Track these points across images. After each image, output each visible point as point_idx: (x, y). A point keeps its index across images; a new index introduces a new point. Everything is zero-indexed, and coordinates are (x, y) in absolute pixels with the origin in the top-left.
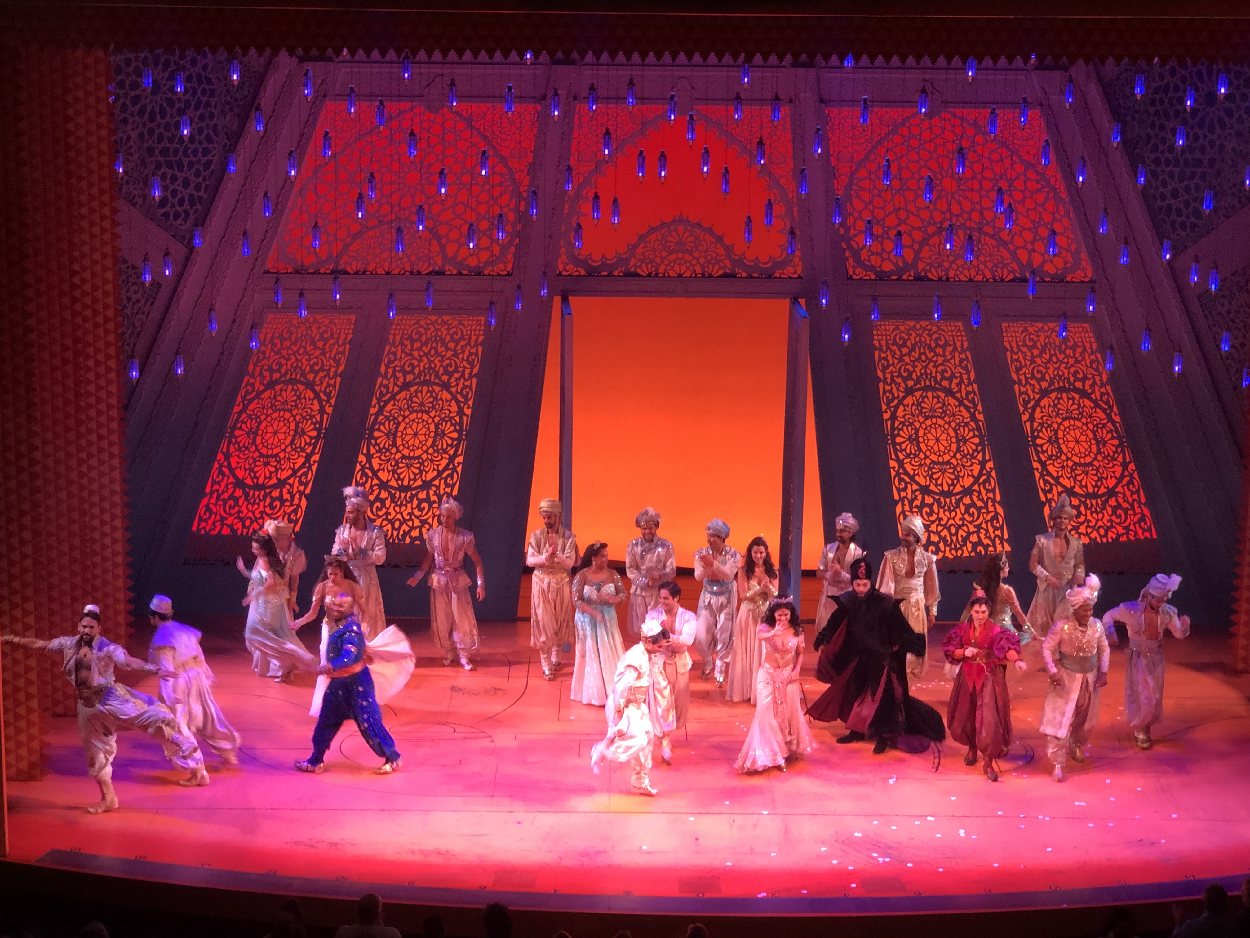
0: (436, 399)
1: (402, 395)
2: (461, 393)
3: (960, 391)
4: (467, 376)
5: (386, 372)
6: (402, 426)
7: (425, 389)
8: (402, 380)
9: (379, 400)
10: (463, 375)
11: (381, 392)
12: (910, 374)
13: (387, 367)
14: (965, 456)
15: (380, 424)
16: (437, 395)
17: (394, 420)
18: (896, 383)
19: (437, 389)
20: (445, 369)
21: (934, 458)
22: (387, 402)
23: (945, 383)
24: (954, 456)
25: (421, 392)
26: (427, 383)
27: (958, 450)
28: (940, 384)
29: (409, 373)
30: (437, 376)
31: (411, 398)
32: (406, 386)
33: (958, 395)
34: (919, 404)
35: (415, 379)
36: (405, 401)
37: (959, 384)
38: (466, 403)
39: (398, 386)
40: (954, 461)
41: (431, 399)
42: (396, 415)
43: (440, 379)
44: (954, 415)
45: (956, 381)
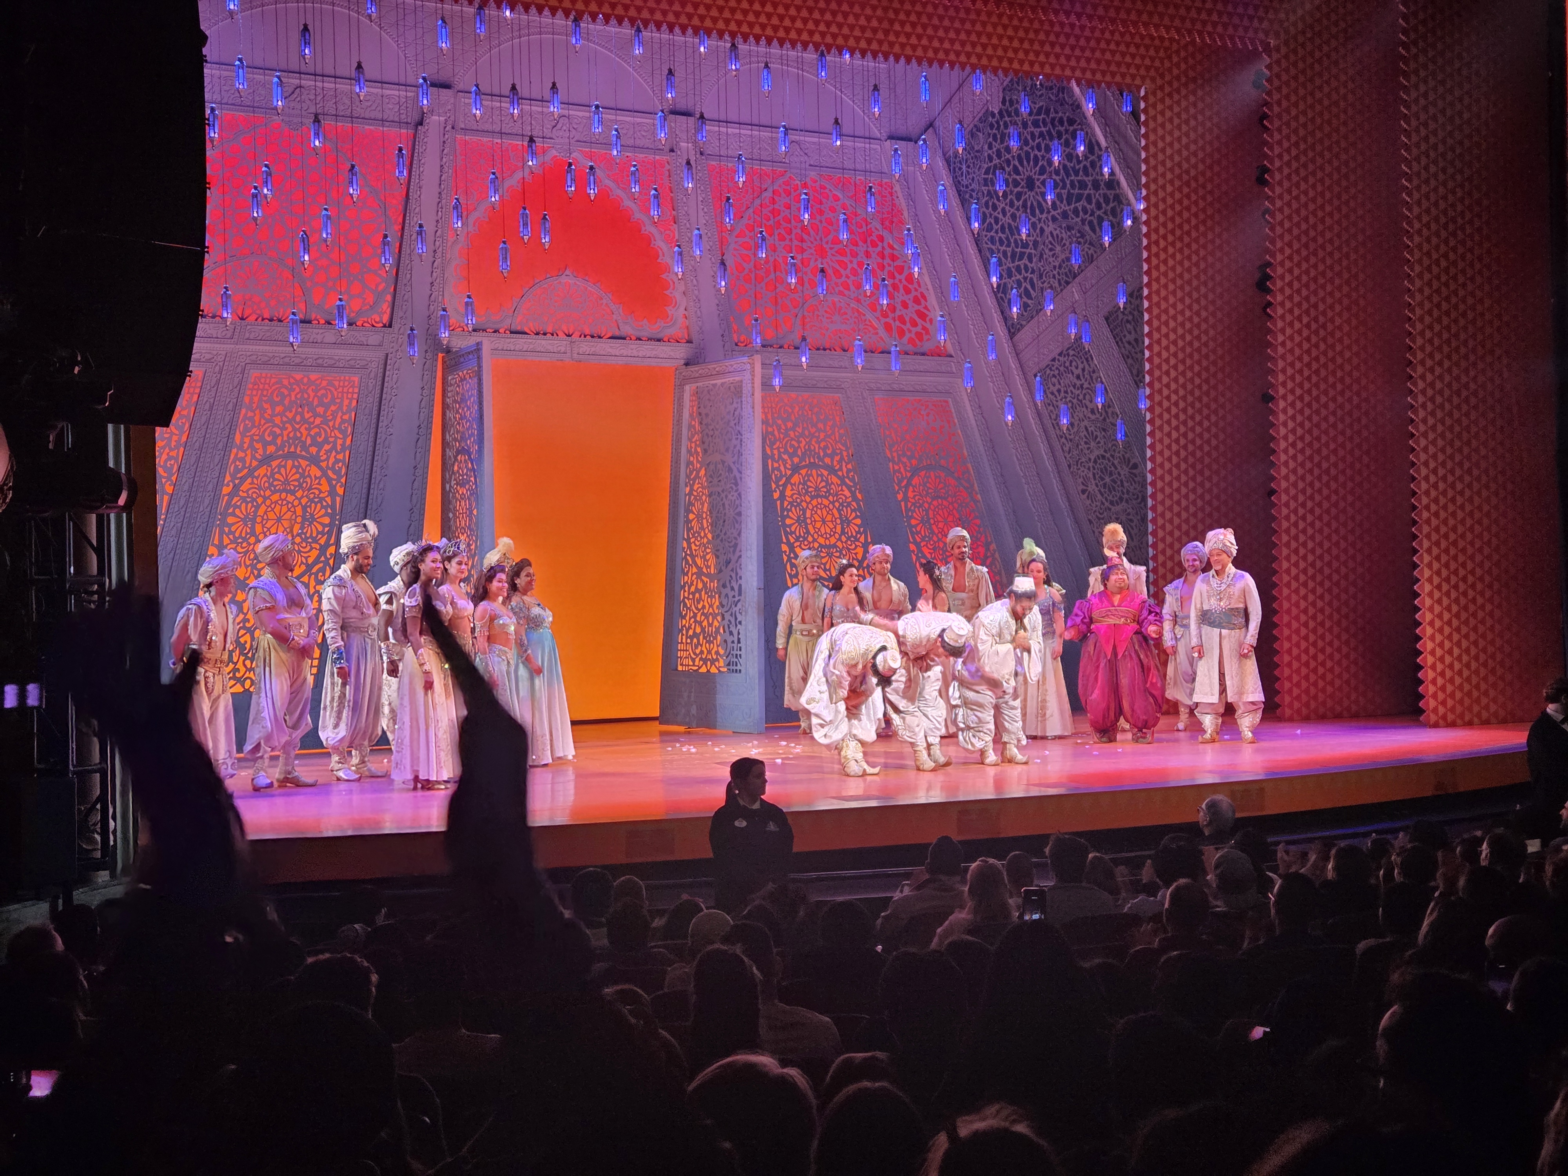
0: (302, 475)
1: (262, 471)
2: (333, 469)
3: (841, 469)
4: (339, 447)
5: (243, 443)
6: (263, 508)
7: (290, 463)
8: (261, 451)
9: (233, 477)
10: (334, 447)
11: (236, 466)
12: (795, 450)
13: (243, 435)
14: (848, 538)
15: (236, 506)
16: (304, 471)
17: (252, 502)
18: (783, 460)
19: (304, 463)
20: (313, 439)
21: (821, 540)
22: (243, 479)
23: (827, 460)
24: (840, 539)
25: (285, 467)
26: (292, 455)
27: (843, 532)
28: (823, 462)
29: (270, 443)
30: (304, 447)
31: (273, 474)
32: (266, 460)
33: (840, 473)
34: (804, 483)
35: (277, 450)
36: (265, 479)
37: (839, 462)
38: (338, 481)
39: (256, 459)
40: (839, 544)
41: (297, 476)
42: (254, 496)
43: (308, 452)
44: (837, 495)
45: (837, 458)
